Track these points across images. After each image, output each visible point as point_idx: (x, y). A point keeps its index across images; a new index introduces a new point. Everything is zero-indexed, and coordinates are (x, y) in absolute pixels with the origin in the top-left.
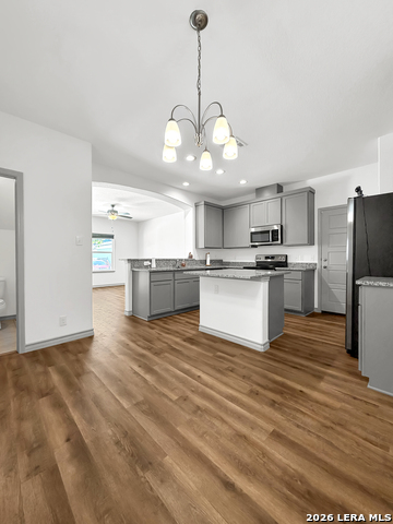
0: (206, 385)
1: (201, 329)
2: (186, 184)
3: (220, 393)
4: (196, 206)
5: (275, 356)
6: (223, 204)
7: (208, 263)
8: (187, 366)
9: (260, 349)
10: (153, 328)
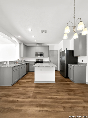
0: (61, 99)
1: (35, 82)
2: (20, 37)
3: (66, 99)
4: (20, 44)
5: (58, 83)
6: (27, 45)
7: (23, 61)
8: (49, 96)
9: (55, 83)
10: (19, 88)
